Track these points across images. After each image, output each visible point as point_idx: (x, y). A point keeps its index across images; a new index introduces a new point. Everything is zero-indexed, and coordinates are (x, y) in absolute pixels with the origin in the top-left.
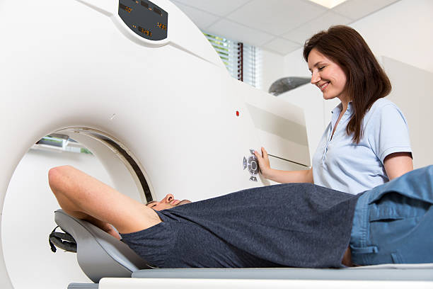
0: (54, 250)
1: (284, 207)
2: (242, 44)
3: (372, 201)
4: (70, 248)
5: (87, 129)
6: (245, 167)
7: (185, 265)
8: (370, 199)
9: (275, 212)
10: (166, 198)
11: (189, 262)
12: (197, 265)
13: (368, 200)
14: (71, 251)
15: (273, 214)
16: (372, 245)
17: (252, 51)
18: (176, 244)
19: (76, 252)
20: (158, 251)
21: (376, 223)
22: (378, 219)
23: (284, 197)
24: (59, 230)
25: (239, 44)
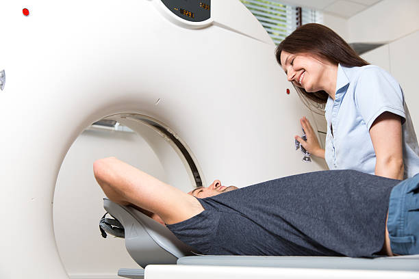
0: (104, 235)
1: (318, 195)
2: (301, 9)
3: (410, 189)
4: (120, 234)
5: (134, 114)
6: (298, 148)
7: (227, 252)
8: (408, 188)
9: (309, 201)
10: (213, 184)
11: (231, 250)
12: (238, 252)
13: (406, 189)
14: (120, 237)
15: (308, 202)
16: (409, 235)
17: (312, 15)
18: (218, 233)
19: (124, 237)
20: (200, 240)
21: (414, 212)
22: (415, 209)
23: (319, 184)
24: (108, 216)
25: (297, 9)
